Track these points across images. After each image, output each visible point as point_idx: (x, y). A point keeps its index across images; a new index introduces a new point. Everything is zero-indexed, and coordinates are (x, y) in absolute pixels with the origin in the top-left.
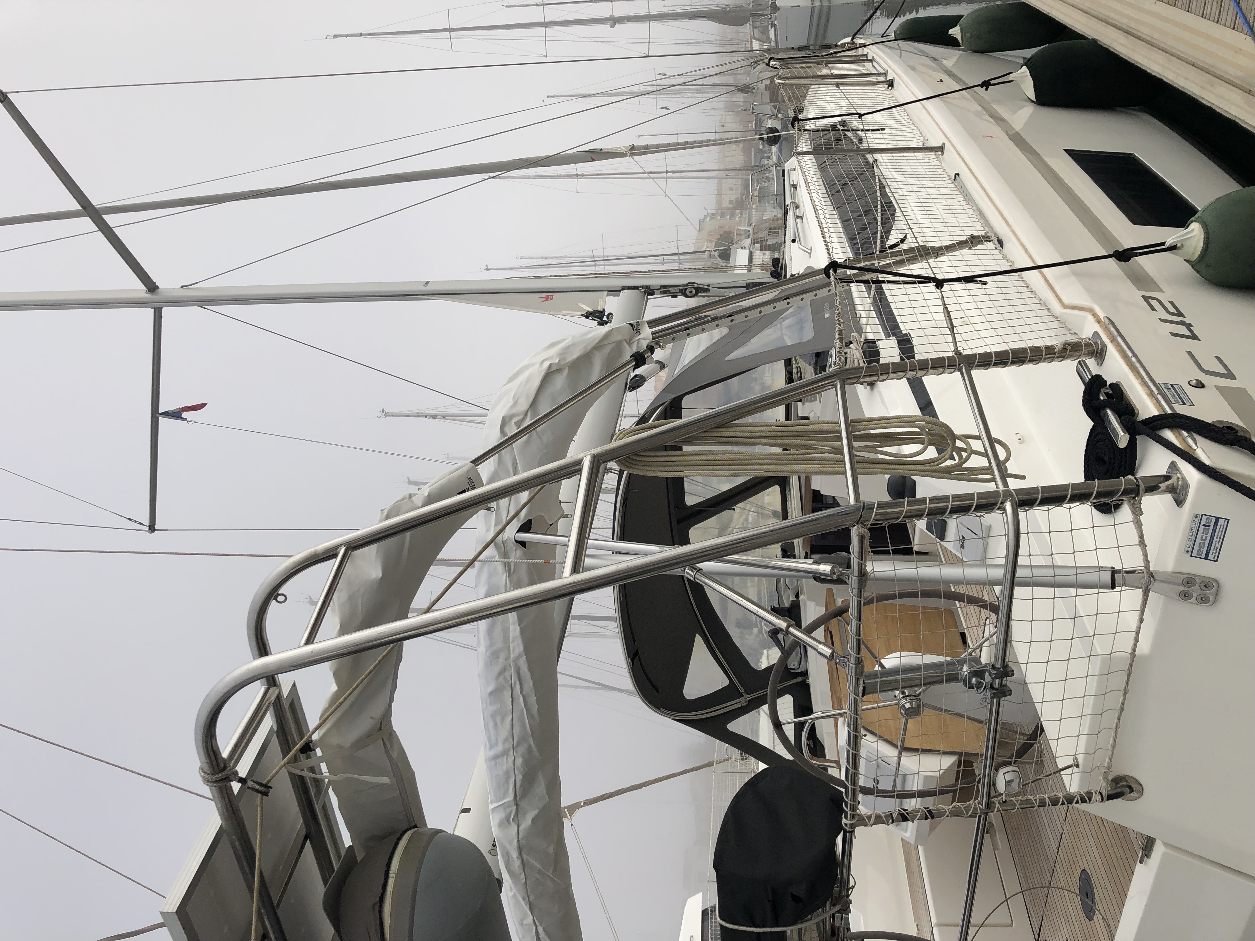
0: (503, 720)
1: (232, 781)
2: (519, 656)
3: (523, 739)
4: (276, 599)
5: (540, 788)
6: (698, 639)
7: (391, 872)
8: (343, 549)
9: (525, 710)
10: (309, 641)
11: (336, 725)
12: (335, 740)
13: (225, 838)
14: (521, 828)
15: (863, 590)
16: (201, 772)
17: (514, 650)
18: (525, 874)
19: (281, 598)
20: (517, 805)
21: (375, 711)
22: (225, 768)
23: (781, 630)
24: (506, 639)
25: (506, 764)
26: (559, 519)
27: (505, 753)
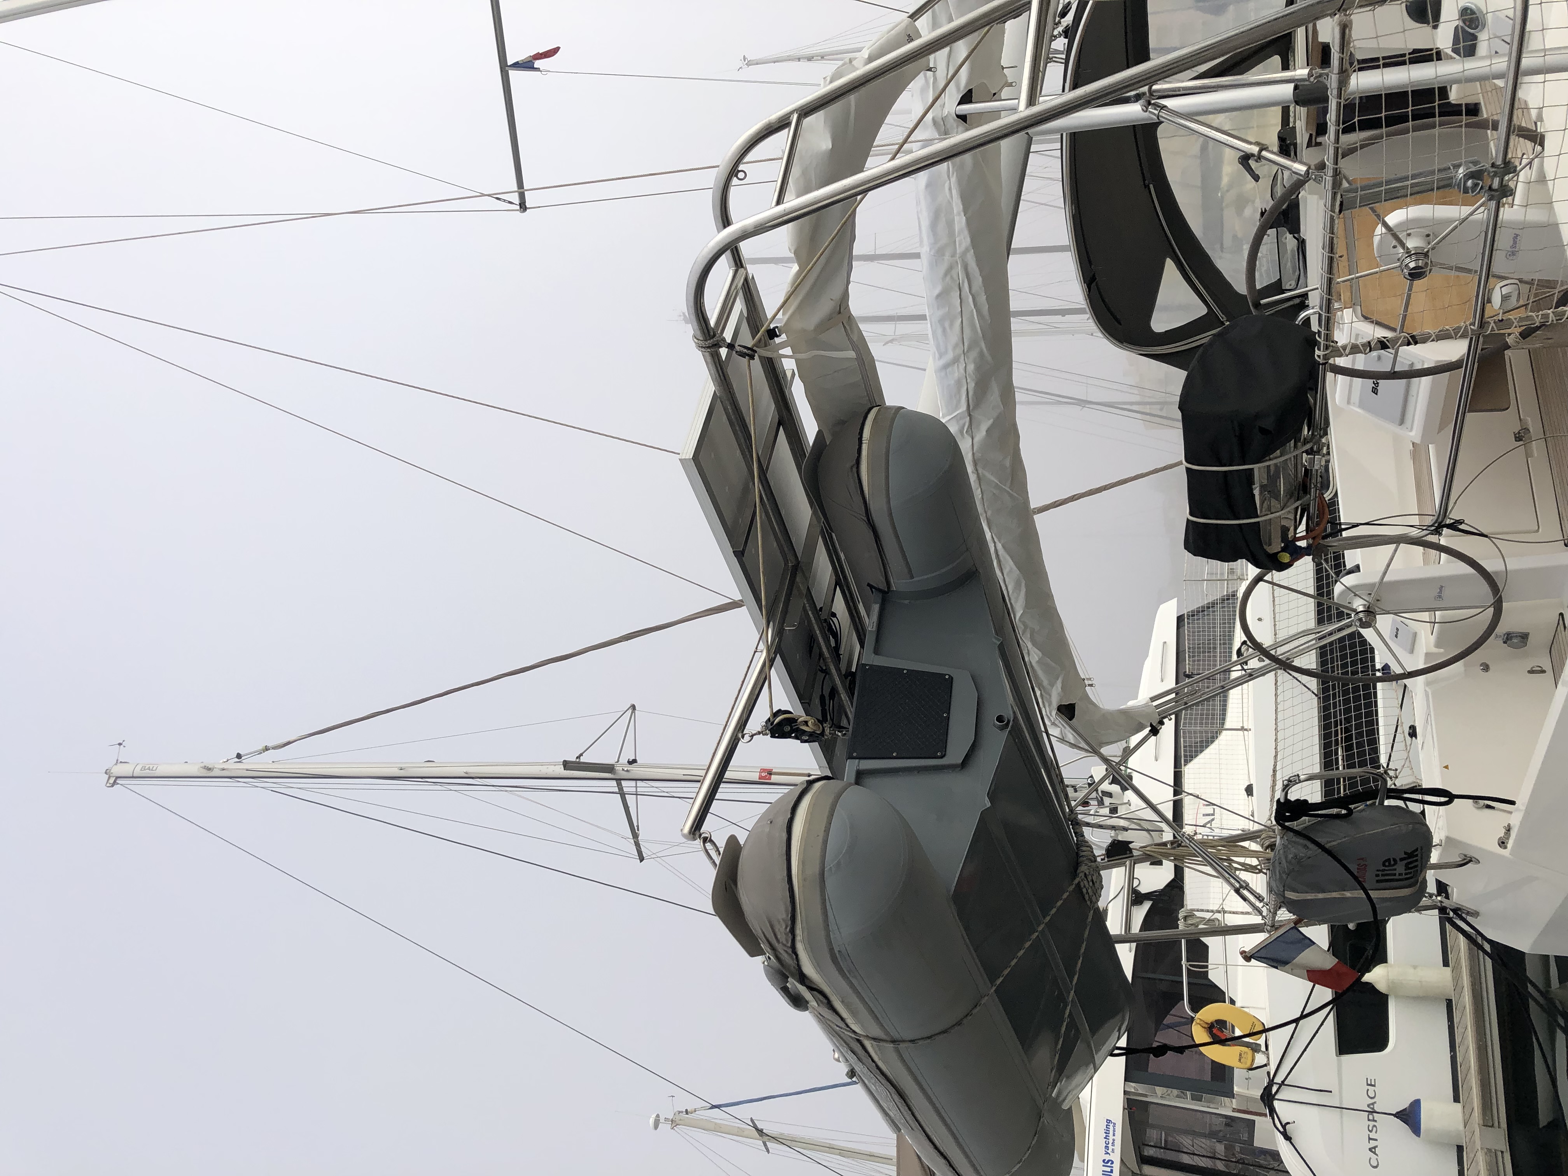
0: (951, 325)
1: (722, 347)
2: (967, 250)
3: (973, 344)
4: (736, 176)
5: (994, 396)
6: (1169, 264)
7: (863, 439)
8: (795, 116)
9: (975, 311)
10: (778, 202)
11: (799, 308)
12: (798, 325)
13: (719, 404)
14: (976, 439)
15: (1343, 89)
16: (695, 340)
17: (960, 244)
18: (981, 489)
19: (741, 175)
20: (970, 415)
21: (835, 293)
22: (714, 335)
23: (1253, 155)
24: (951, 234)
25: (957, 372)
26: (1002, 88)
27: (955, 361)
